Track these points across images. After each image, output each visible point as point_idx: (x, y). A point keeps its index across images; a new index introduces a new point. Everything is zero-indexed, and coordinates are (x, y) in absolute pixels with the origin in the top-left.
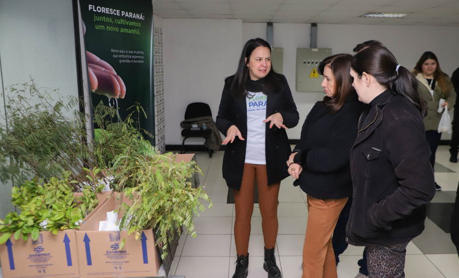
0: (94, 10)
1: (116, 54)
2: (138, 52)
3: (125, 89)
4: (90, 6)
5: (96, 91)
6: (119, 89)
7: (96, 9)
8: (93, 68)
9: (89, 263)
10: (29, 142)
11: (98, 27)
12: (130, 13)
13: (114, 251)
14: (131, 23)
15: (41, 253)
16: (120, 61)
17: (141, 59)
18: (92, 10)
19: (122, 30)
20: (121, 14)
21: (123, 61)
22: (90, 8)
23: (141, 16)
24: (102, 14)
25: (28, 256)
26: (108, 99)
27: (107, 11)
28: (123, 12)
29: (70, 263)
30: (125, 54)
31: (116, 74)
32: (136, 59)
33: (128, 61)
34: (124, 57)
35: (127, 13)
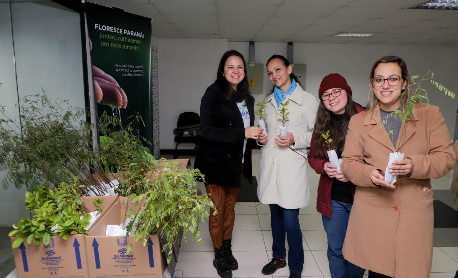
0: (100, 29)
1: (119, 68)
2: (139, 67)
3: (126, 100)
4: (96, 24)
5: (101, 101)
6: (121, 99)
7: (101, 27)
8: (99, 81)
9: (98, 266)
10: (41, 150)
11: (103, 44)
12: (131, 31)
13: (121, 255)
14: (132, 41)
15: (53, 256)
16: (123, 75)
17: (140, 73)
18: (97, 28)
19: (125, 47)
20: (123, 31)
21: (125, 75)
22: (96, 27)
23: (141, 34)
24: (106, 32)
25: (41, 260)
26: (111, 109)
27: (111, 29)
28: (125, 30)
29: (79, 267)
30: (127, 68)
31: (119, 86)
32: (137, 73)
33: (129, 75)
34: (126, 70)
35: (129, 31)
